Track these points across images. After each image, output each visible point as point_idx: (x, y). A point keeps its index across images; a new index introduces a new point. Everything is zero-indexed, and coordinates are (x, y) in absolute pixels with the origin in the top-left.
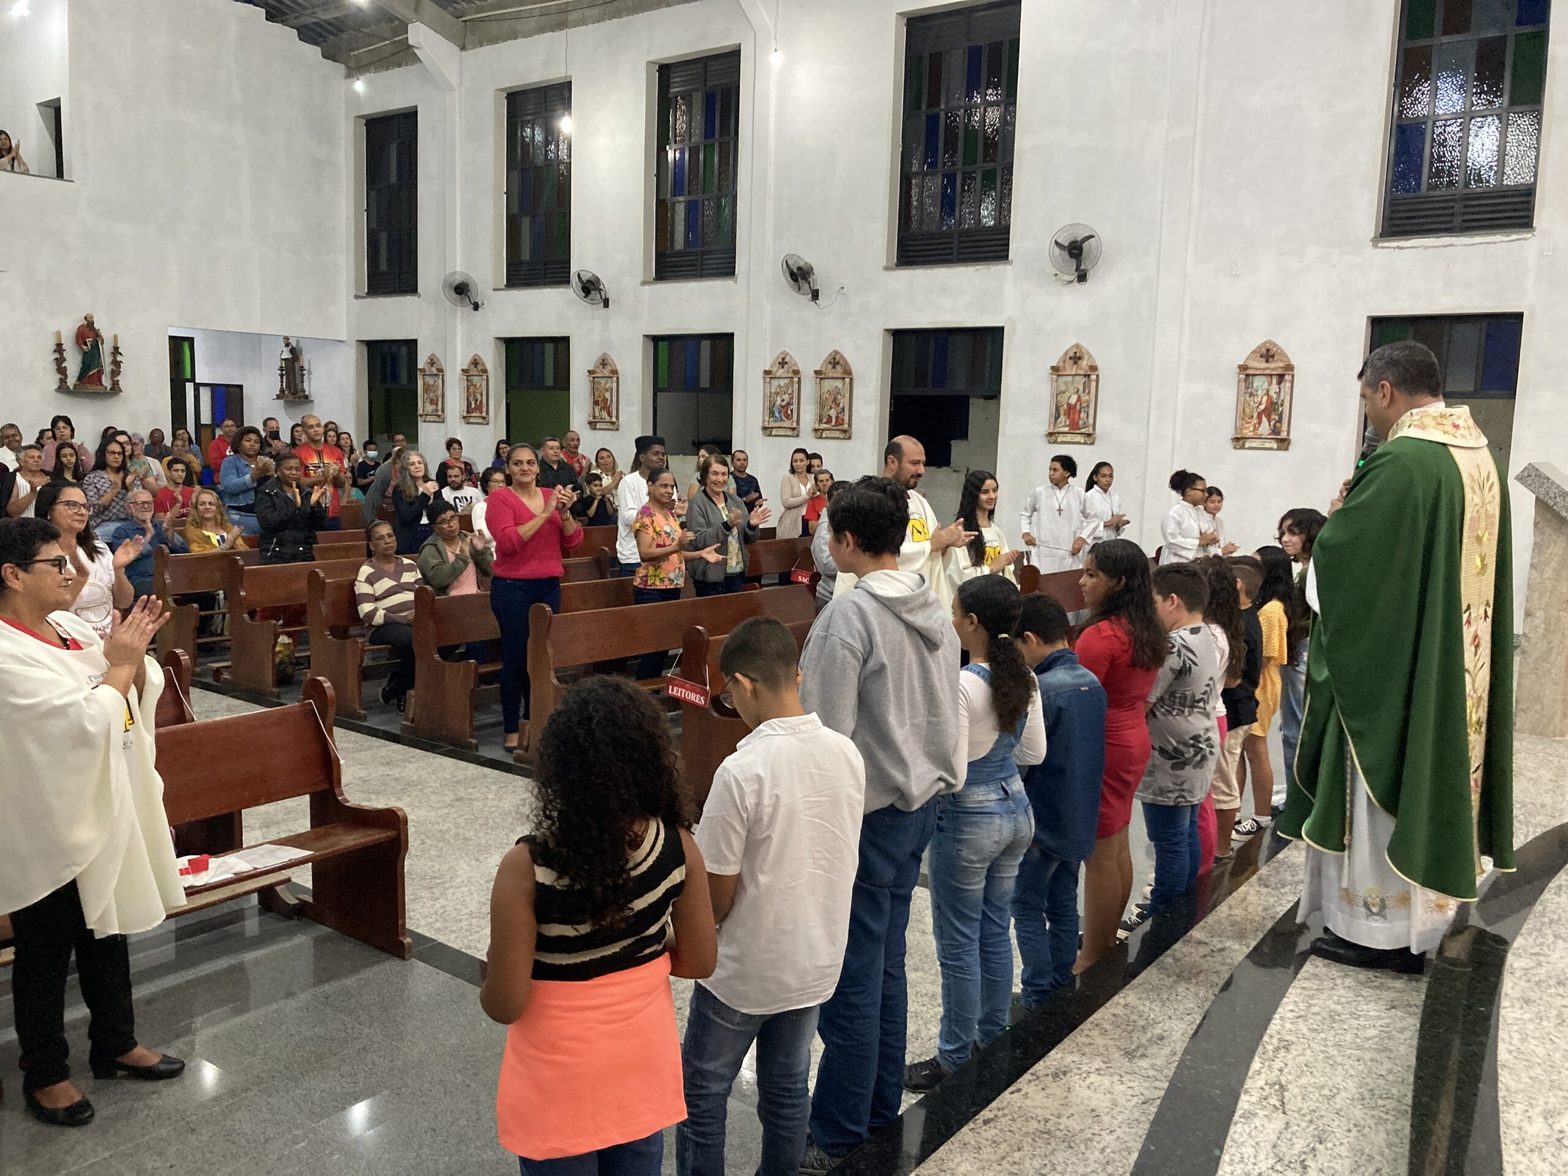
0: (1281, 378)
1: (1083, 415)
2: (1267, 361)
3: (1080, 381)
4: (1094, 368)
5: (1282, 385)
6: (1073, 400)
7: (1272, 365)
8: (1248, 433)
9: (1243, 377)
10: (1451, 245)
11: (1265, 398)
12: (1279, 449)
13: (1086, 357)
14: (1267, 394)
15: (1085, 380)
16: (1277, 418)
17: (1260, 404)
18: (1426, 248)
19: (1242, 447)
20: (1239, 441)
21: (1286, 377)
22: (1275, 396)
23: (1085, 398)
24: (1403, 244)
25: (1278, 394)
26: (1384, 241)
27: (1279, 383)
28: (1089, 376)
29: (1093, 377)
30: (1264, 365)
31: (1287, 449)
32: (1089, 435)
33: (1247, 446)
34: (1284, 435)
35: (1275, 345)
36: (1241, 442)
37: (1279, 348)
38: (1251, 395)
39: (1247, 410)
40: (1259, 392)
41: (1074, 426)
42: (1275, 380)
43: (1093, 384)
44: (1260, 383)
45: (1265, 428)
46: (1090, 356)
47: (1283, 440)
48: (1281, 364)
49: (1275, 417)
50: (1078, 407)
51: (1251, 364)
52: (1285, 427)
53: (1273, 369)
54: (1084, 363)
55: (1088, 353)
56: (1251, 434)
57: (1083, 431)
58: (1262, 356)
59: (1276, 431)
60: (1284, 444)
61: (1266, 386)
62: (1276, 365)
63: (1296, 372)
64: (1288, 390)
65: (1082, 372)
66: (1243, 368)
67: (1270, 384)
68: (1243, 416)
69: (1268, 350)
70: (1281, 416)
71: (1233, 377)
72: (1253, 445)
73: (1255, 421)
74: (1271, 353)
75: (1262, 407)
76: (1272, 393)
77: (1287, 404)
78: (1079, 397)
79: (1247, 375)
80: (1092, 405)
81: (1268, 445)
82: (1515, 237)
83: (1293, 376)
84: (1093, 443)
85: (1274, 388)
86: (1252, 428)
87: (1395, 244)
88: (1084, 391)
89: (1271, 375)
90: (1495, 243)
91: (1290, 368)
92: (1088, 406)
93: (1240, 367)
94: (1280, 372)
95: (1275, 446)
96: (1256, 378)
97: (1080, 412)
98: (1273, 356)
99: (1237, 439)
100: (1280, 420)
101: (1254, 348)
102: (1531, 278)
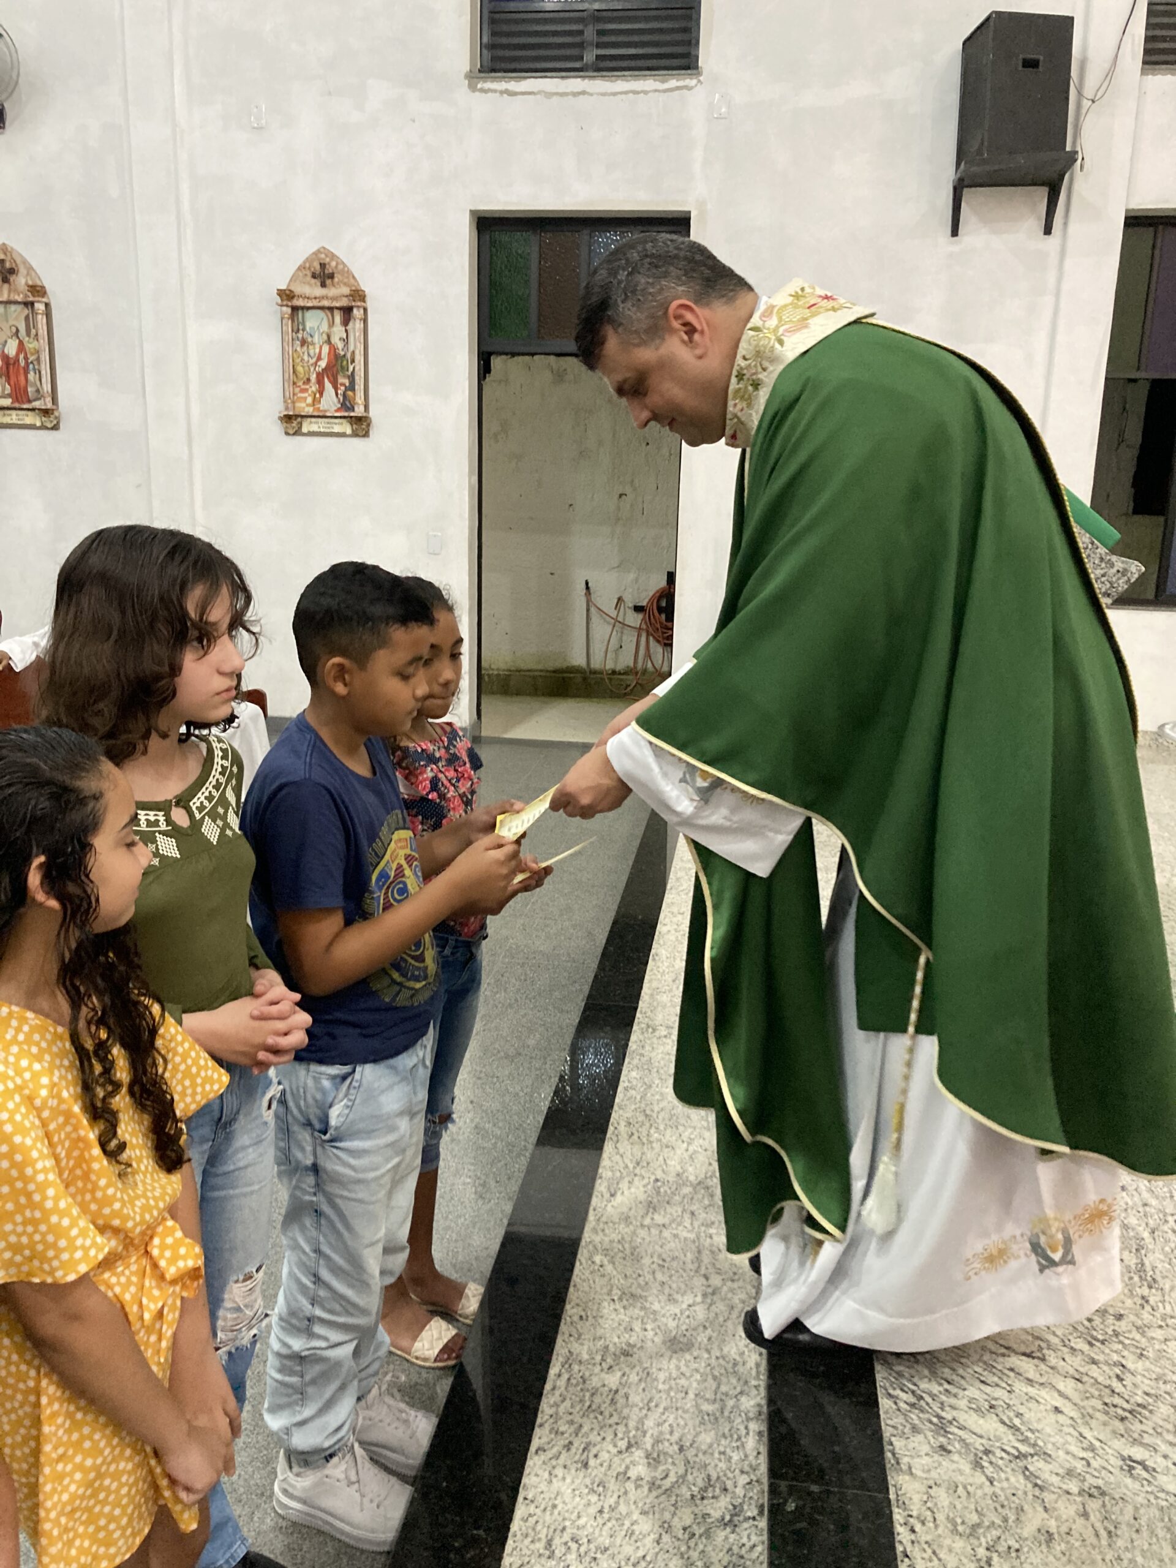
0: (347, 311)
1: (31, 376)
2: (323, 285)
3: (17, 315)
4: (38, 290)
5: (351, 325)
6: (11, 349)
7: (331, 292)
8: (304, 407)
9: (289, 310)
10: (583, 93)
11: (326, 349)
12: (355, 434)
13: (23, 270)
14: (329, 341)
15: (26, 312)
16: (347, 383)
17: (319, 358)
18: (549, 95)
19: (298, 432)
20: (292, 422)
21: (355, 311)
22: (340, 345)
23: (30, 345)
24: (513, 85)
25: (346, 341)
26: (485, 79)
27: (346, 322)
28: (32, 304)
29: (40, 307)
30: (319, 291)
31: (366, 435)
32: (46, 412)
33: (305, 430)
34: (359, 411)
35: (333, 256)
36: (295, 424)
37: (340, 262)
38: (304, 342)
39: (300, 369)
40: (316, 339)
41: (21, 397)
42: (338, 317)
43: (41, 320)
44: (314, 322)
45: (330, 401)
46: (30, 269)
47: (359, 420)
48: (346, 291)
49: (343, 380)
50: (22, 363)
51: (298, 289)
52: (359, 398)
53: (334, 299)
54: (21, 281)
55: (25, 262)
56: (310, 410)
57: (37, 404)
58: (314, 276)
59: (347, 404)
60: (361, 425)
61: (325, 327)
62: (337, 293)
63: (369, 304)
64: (359, 334)
65: (20, 298)
66: (286, 295)
67: (332, 324)
68: (294, 379)
69: (323, 266)
70: (352, 378)
71: (273, 313)
72: (314, 428)
73: (314, 387)
74: (328, 270)
75: (323, 364)
76: (335, 340)
77: (359, 358)
78: (21, 343)
79: (295, 309)
80: (44, 357)
81: (337, 429)
82: (673, 83)
83: (365, 310)
84: (55, 428)
85: (338, 331)
86: (309, 400)
87: (503, 85)
88: (28, 334)
89: (331, 309)
90: (646, 92)
91: (358, 295)
92: (38, 359)
93: (281, 293)
94: (344, 302)
95: (349, 431)
96: (309, 314)
97: (26, 371)
98: (331, 276)
99: (288, 419)
100: (352, 387)
101: (300, 262)
102: (698, 154)
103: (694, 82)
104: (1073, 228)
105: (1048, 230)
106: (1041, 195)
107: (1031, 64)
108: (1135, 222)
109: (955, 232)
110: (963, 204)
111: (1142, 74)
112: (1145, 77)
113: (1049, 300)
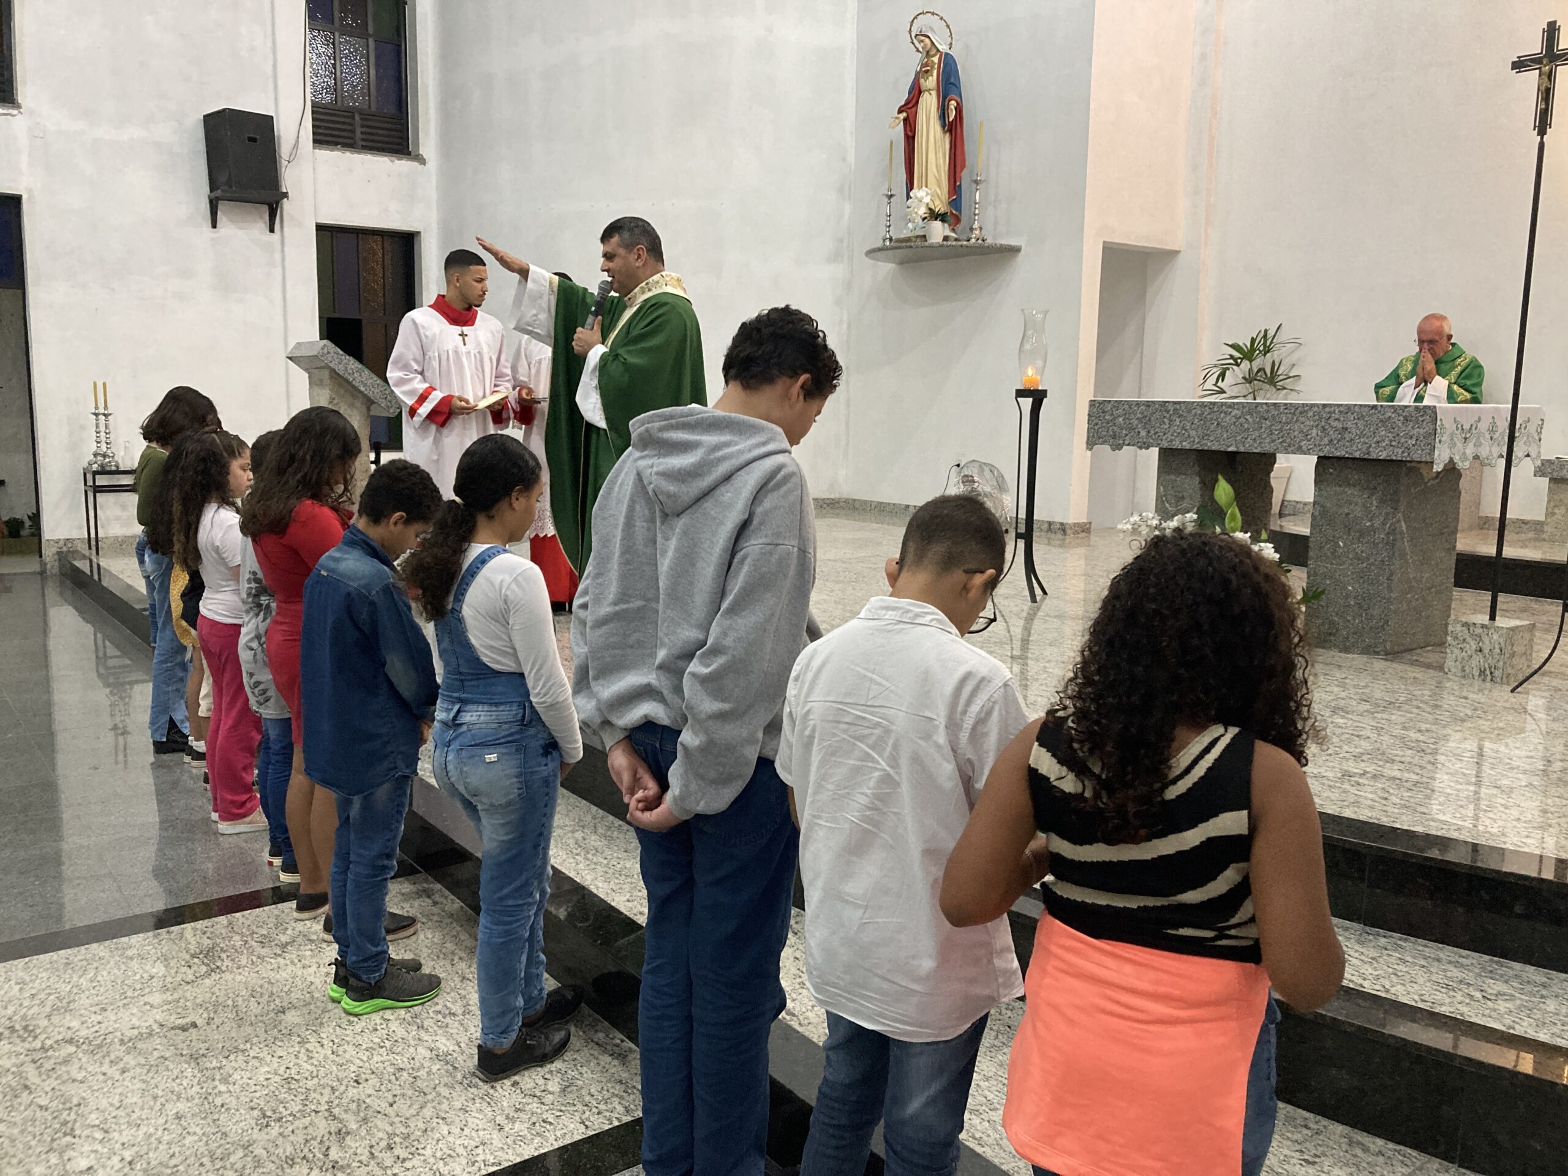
102: (24, 159)
103: (15, 112)
104: (286, 229)
105: (272, 230)
106: (265, 209)
107: (252, 140)
108: (321, 228)
109: (214, 226)
110: (219, 213)
111: (314, 148)
112: (317, 151)
113: (279, 270)
